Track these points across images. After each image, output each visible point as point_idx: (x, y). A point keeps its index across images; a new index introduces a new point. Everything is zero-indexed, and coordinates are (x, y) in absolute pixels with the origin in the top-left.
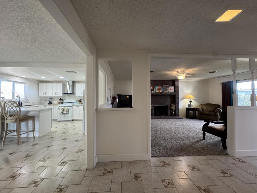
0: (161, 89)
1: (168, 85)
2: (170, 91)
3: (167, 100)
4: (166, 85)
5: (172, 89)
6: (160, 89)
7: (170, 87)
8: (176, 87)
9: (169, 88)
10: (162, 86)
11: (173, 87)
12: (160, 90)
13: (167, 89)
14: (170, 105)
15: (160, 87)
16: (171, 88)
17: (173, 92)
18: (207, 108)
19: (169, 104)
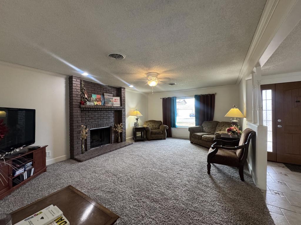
0: (102, 100)
1: (111, 93)
2: (115, 104)
3: (109, 118)
4: (108, 94)
5: (117, 100)
6: (99, 99)
7: (114, 98)
8: (122, 99)
9: (112, 99)
10: (103, 95)
11: (118, 98)
12: (100, 102)
13: (110, 101)
14: (115, 125)
15: (99, 96)
16: (115, 100)
17: (119, 105)
18: (153, 126)
19: (113, 124)
